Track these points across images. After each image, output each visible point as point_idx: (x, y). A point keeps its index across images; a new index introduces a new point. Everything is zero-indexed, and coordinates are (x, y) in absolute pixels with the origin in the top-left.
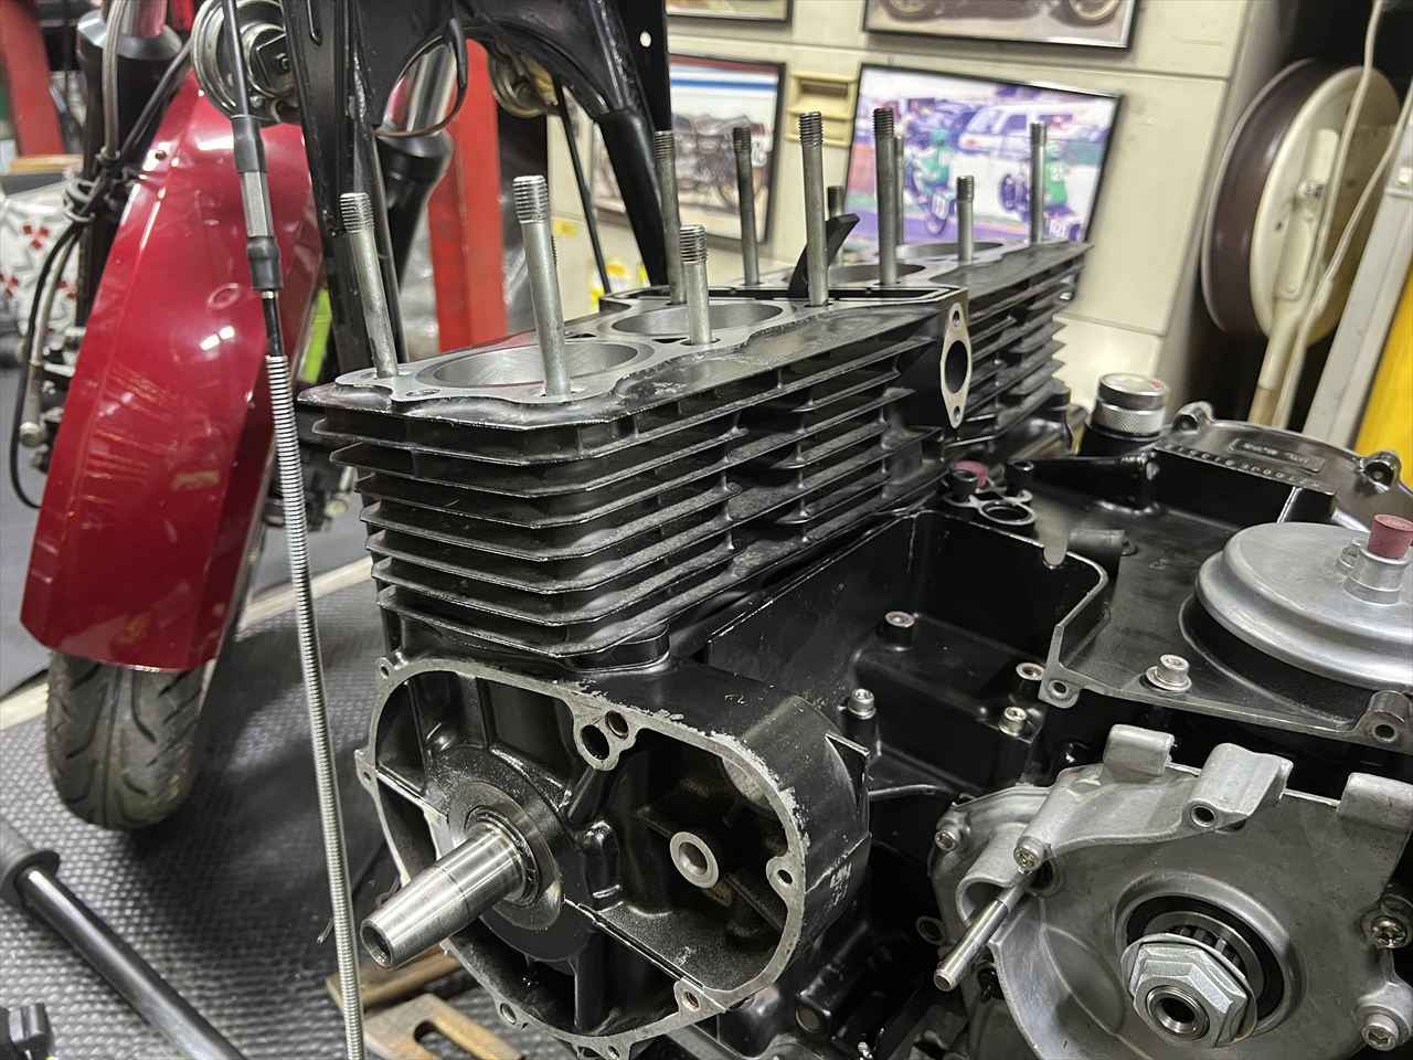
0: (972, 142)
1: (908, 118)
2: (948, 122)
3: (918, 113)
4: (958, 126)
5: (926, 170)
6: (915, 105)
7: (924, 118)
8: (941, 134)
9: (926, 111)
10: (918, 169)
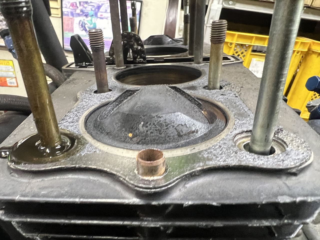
0: (102, 15)
1: (81, 8)
2: (93, 9)
3: (83, 5)
4: (97, 10)
5: (89, 25)
6: (82, 3)
7: (86, 8)
8: (91, 13)
9: (86, 5)
10: (87, 24)
